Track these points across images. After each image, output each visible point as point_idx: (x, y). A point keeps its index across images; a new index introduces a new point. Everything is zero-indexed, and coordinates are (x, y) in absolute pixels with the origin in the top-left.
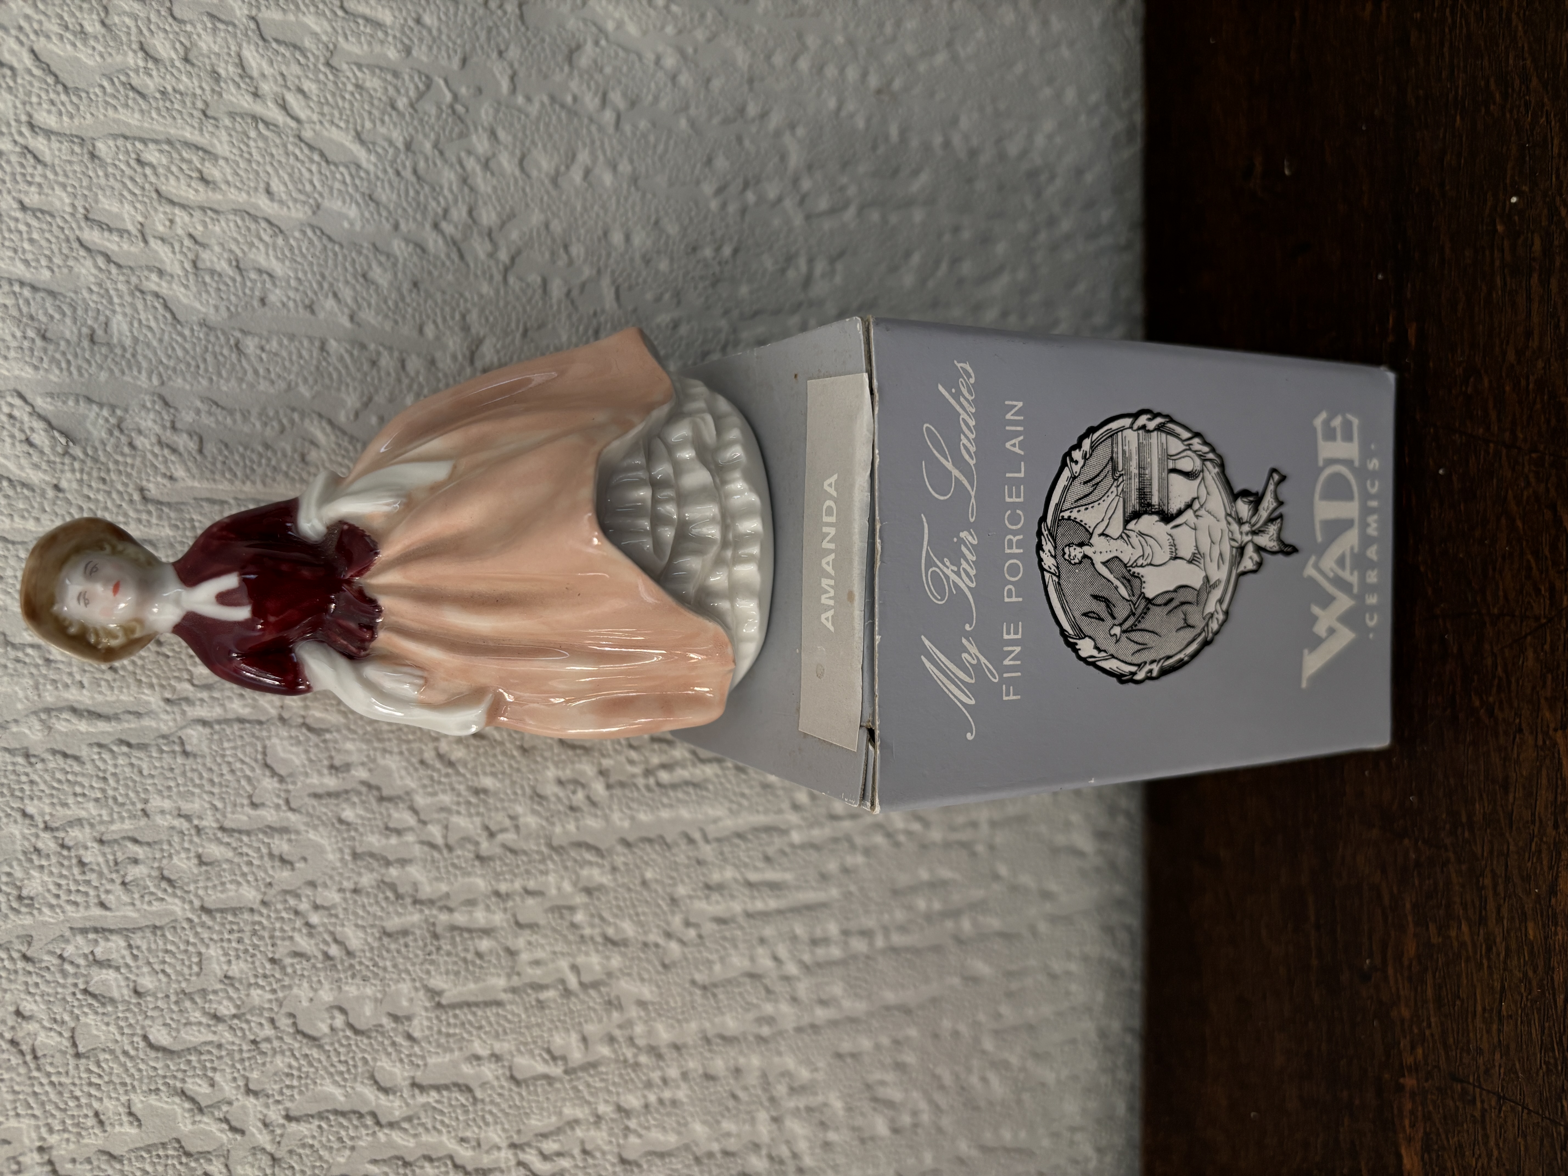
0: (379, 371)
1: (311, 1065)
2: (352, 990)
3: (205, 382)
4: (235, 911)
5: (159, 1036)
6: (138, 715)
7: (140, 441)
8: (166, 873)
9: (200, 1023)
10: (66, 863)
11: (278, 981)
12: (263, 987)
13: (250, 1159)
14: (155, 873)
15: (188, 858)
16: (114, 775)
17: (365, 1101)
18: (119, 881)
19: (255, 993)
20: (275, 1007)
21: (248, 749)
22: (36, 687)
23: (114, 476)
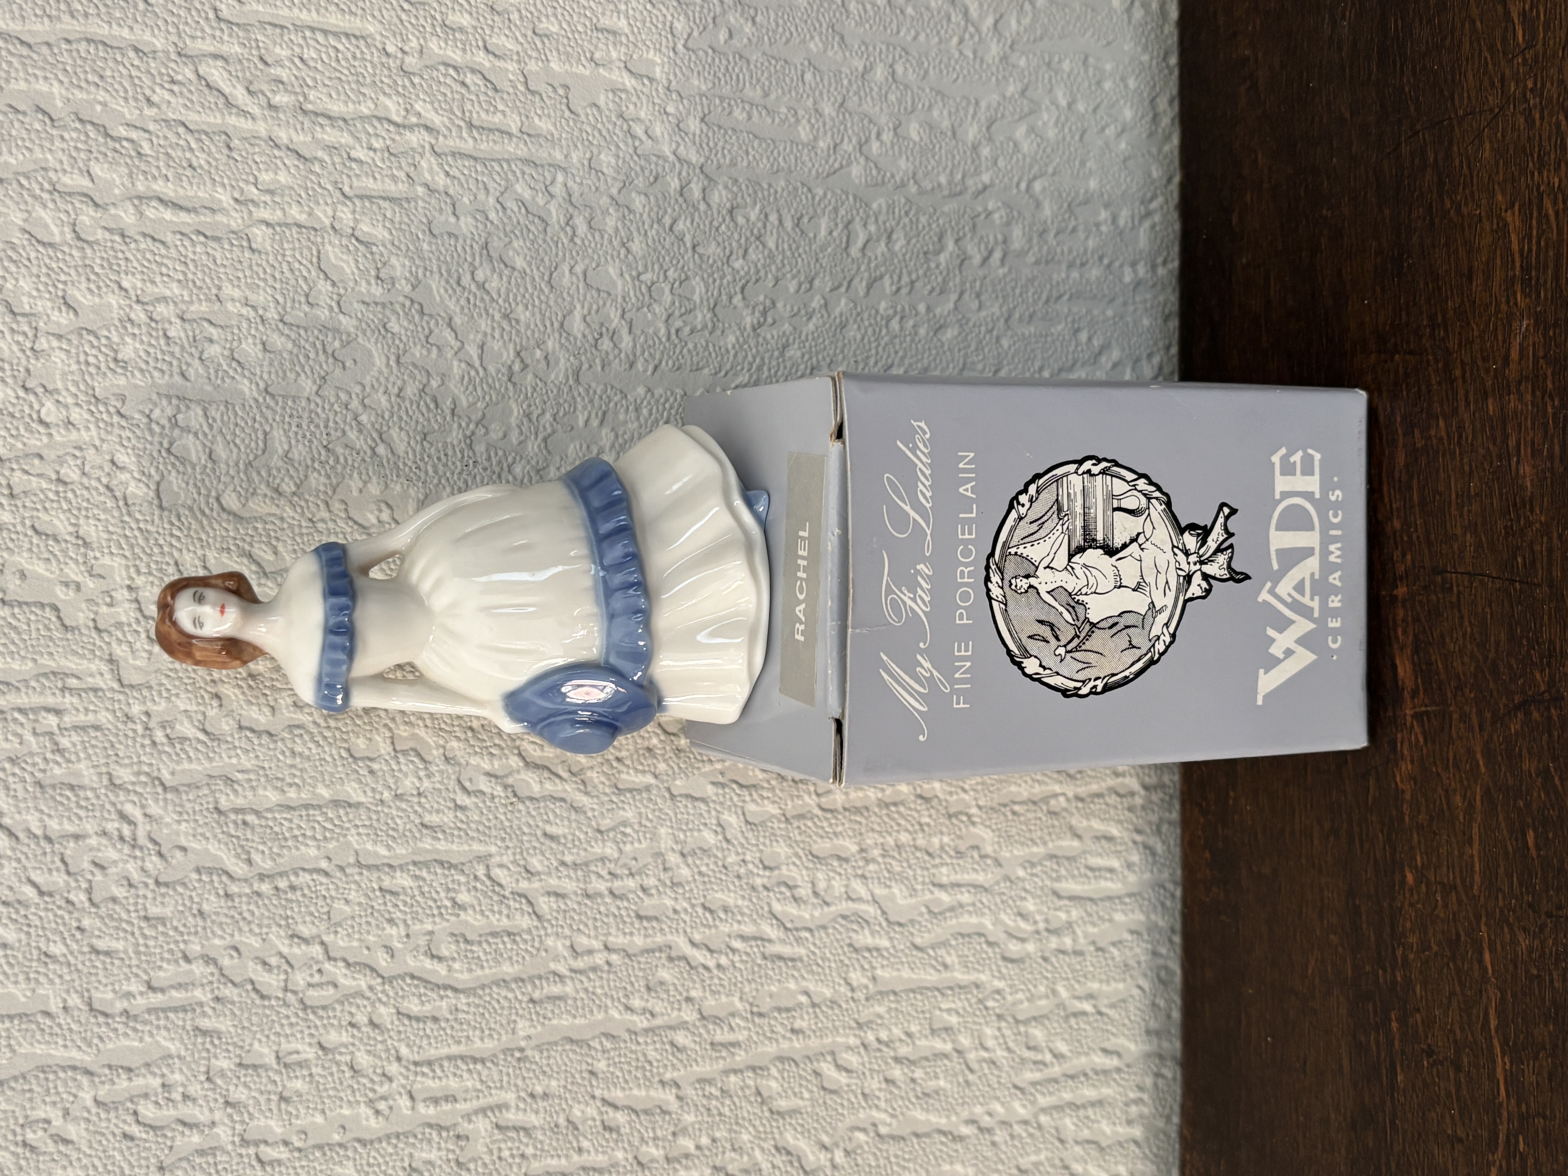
5: (231, 501)
6: (213, 211)
8: (236, 356)
16: (193, 260)
21: (305, 251)
22: (130, 175)
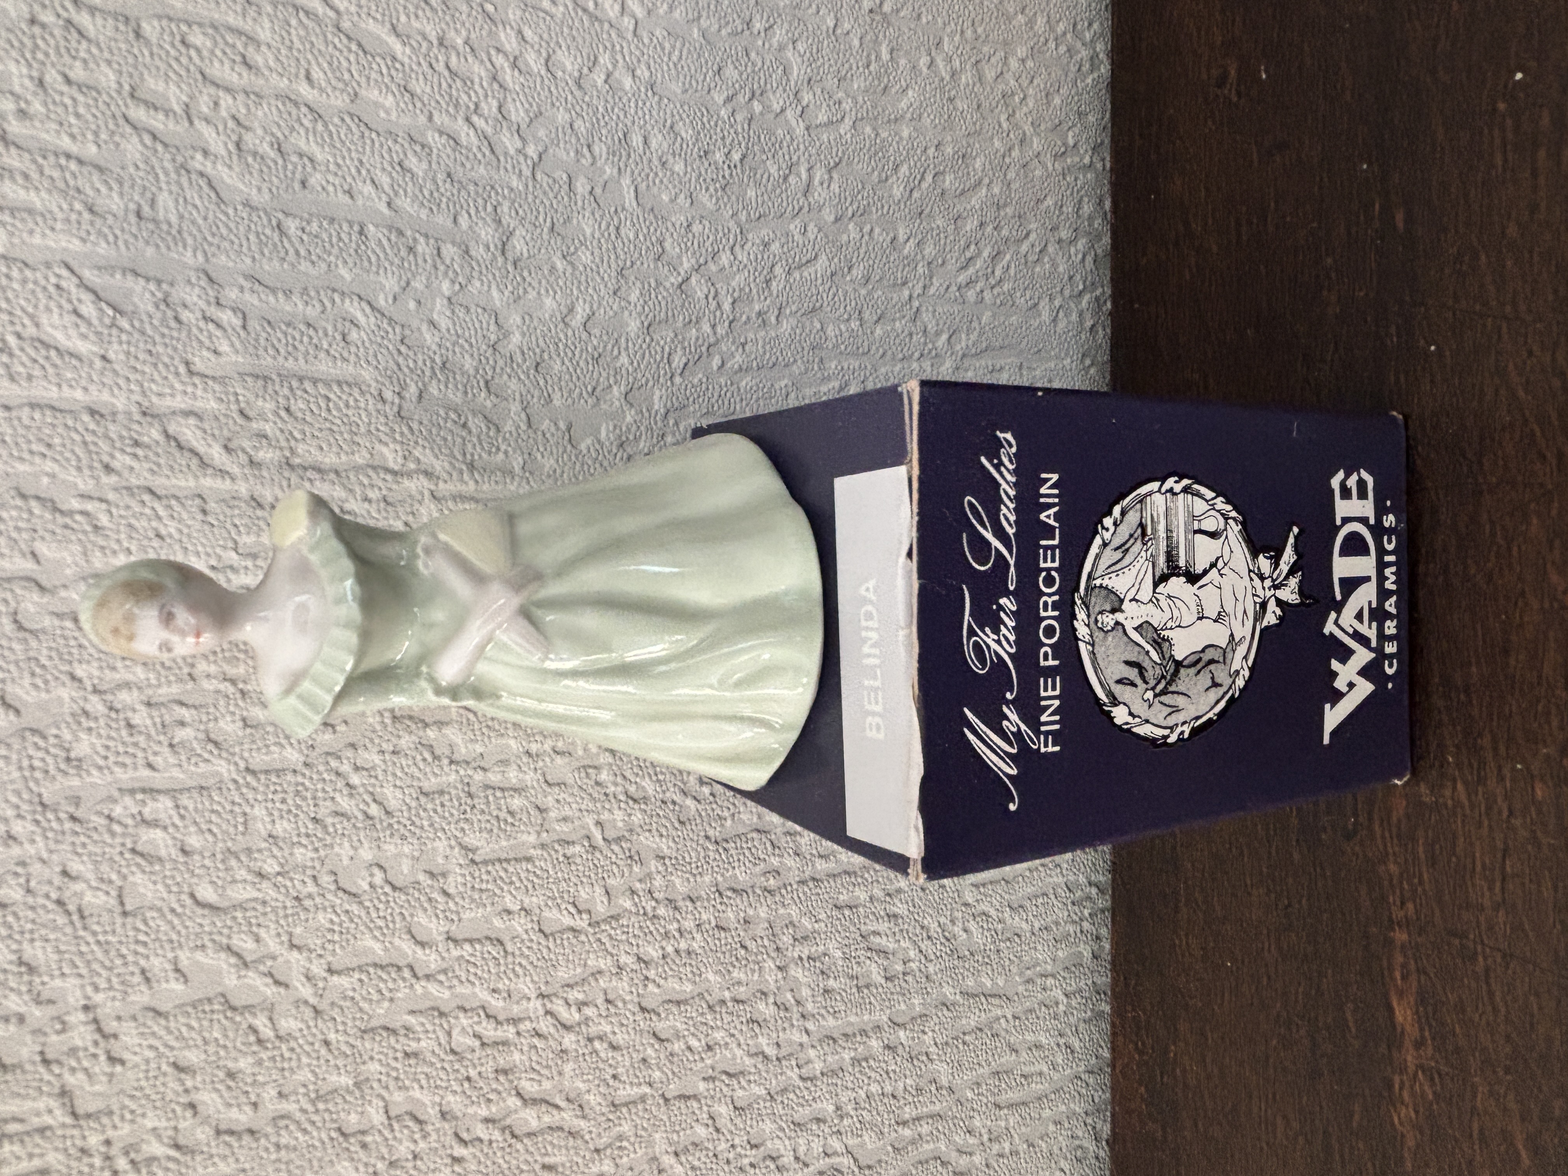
0: (415, 256)
1: (352, 921)
2: (390, 849)
3: (248, 261)
4: (279, 772)
7: (185, 315)
9: (245, 881)
10: (114, 725)
11: (321, 840)
12: (305, 846)
13: (294, 1011)
14: (201, 736)
15: (234, 722)
17: (405, 955)
18: (166, 743)
19: (298, 851)
20: (317, 864)
23: (160, 349)
